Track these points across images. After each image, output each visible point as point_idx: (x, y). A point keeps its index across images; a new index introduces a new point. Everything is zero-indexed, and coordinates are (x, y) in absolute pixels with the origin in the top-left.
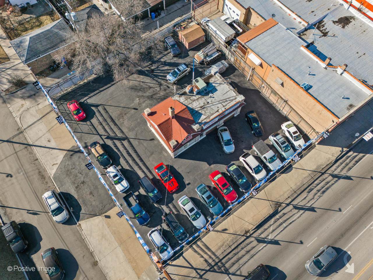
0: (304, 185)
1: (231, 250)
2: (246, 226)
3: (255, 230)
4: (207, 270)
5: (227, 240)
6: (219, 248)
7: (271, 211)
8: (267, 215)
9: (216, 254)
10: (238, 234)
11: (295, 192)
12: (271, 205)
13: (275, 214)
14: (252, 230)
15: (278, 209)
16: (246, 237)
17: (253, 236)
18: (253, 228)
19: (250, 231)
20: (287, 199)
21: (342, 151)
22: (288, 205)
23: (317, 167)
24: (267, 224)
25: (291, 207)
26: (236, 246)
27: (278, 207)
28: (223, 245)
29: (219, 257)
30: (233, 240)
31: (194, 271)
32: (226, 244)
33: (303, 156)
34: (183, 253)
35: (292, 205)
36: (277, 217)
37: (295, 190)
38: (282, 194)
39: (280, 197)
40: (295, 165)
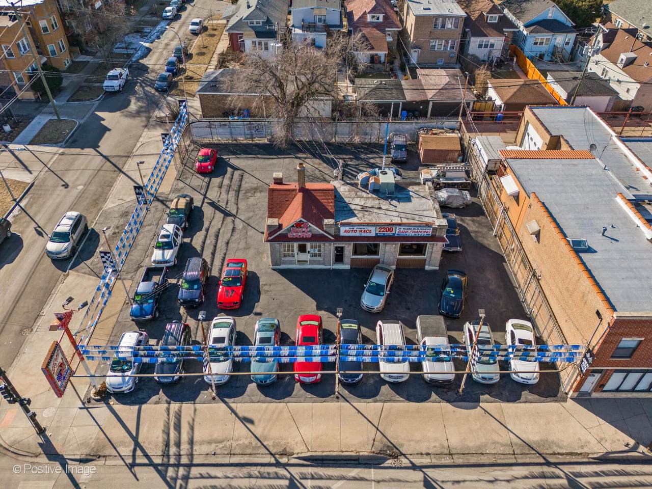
0: (483, 454)
1: (228, 463)
2: (293, 443)
3: (309, 463)
4: (153, 462)
5: (237, 440)
6: (209, 443)
7: (365, 452)
8: (352, 451)
9: (195, 448)
10: (265, 443)
11: (451, 454)
12: (374, 440)
13: (370, 464)
14: (298, 456)
15: (389, 459)
16: (275, 462)
17: (289, 470)
18: (303, 455)
20: (422, 454)
21: (634, 449)
22: (414, 467)
23: (541, 440)
24: (337, 469)
25: (418, 475)
26: (243, 462)
27: (390, 455)
28: (220, 442)
29: (195, 457)
30: (247, 447)
31: (132, 447)
32: (228, 444)
33: (521, 401)
34: (145, 402)
35: (424, 473)
36: (372, 473)
37: (453, 452)
38: (418, 439)
39: (409, 441)
40: (489, 404)
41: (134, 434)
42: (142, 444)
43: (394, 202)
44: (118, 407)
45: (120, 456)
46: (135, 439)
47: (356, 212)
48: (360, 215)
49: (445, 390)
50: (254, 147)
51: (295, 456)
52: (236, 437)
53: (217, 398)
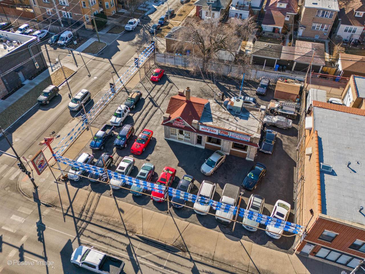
0: (230, 266)
1: (105, 227)
2: (138, 227)
3: (141, 240)
4: (74, 216)
5: (113, 218)
6: (101, 215)
7: (169, 244)
8: (163, 241)
9: (94, 215)
10: (125, 224)
11: (213, 260)
12: (177, 240)
13: (170, 251)
15: (180, 251)
16: (126, 234)
17: (131, 240)
18: (140, 235)
20: (198, 255)
22: (191, 260)
25: (191, 265)
26: (112, 229)
27: (181, 249)
28: (106, 216)
29: (92, 219)
30: (116, 222)
31: (69, 206)
32: (109, 218)
33: (265, 245)
34: (81, 188)
35: (195, 265)
36: (168, 256)
37: (215, 259)
38: (199, 246)
39: (194, 246)
40: (246, 242)
41: (71, 201)
42: (73, 206)
43: (238, 118)
44: (70, 186)
45: (62, 208)
46: (71, 203)
47: (213, 119)
48: (215, 121)
49: (225, 226)
50: (185, 72)
51: (136, 234)
52: (113, 216)
53: (112, 195)
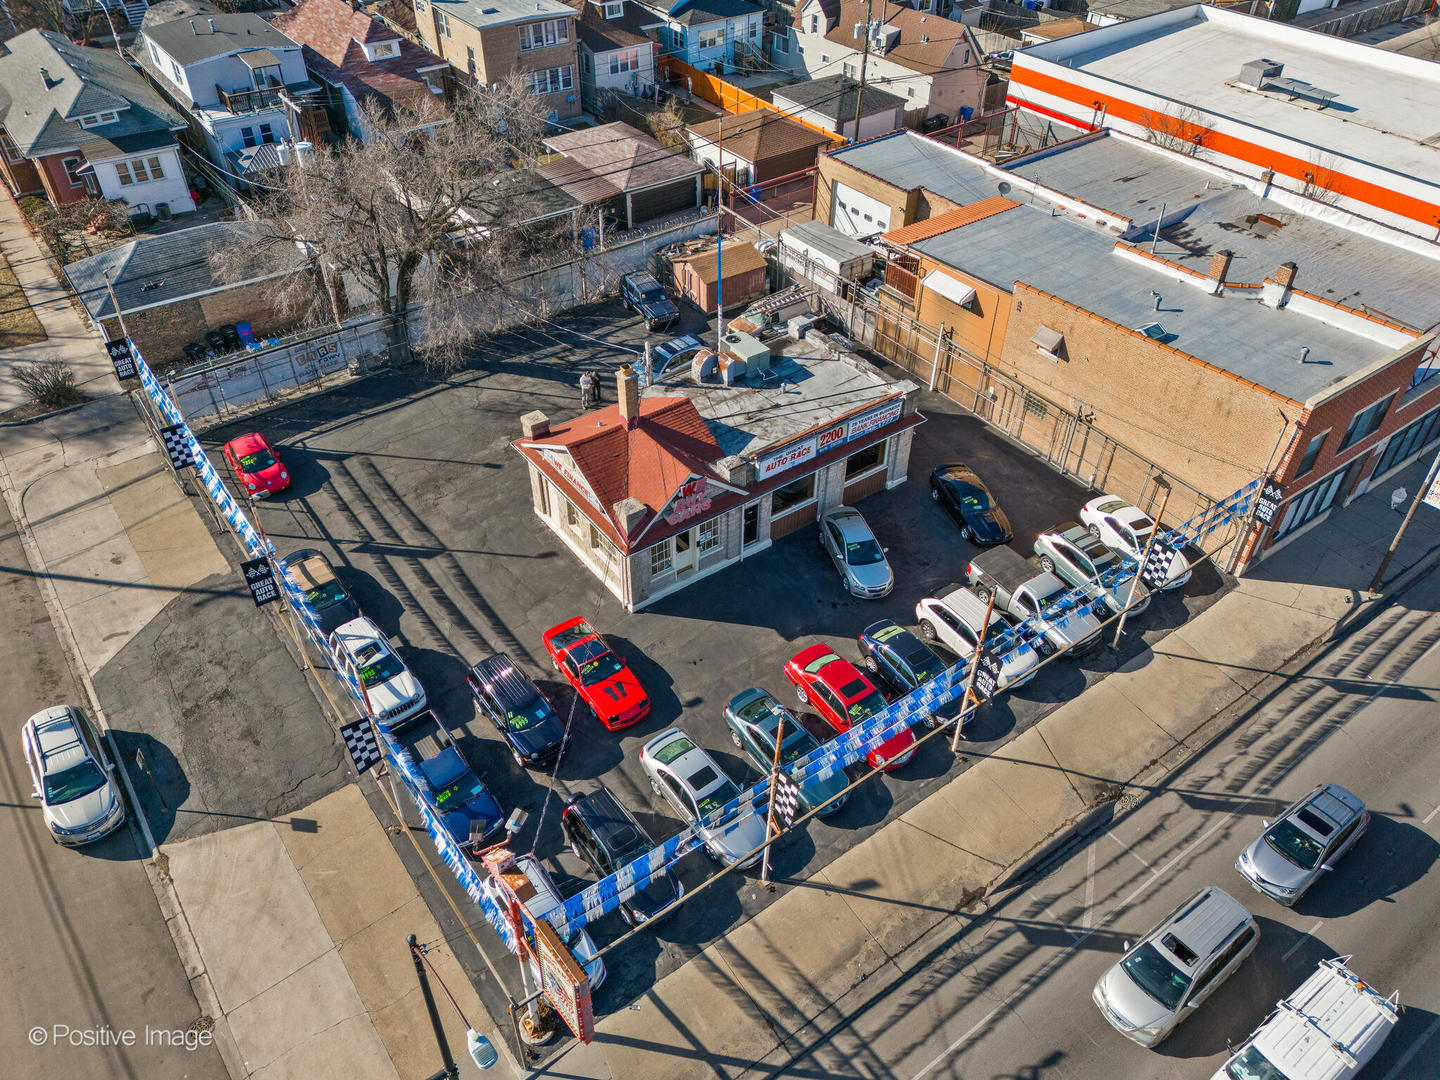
0: (1214, 717)
1: (900, 974)
2: (967, 873)
4: (774, 1067)
5: (878, 930)
6: (838, 965)
7: (1081, 812)
8: (1063, 825)
9: (824, 990)
10: (927, 903)
11: (1181, 743)
12: (1074, 788)
13: (1099, 828)
14: (995, 886)
15: (1114, 803)
16: (969, 921)
17: (1003, 917)
18: (1001, 880)
19: (988, 891)
20: (1146, 767)
21: (1358, 602)
22: (1155, 792)
23: (1259, 654)
24: (1066, 865)
25: (1169, 802)
26: (922, 956)
27: (1111, 798)
28: (855, 951)
29: (838, 1005)
30: (904, 928)
31: (711, 1072)
32: (870, 945)
33: (1191, 615)
35: (1176, 791)
36: (1115, 839)
37: (1180, 737)
38: (1123, 749)
39: (1115, 759)
40: (1166, 643)
41: (691, 1047)
42: (724, 1053)
43: (787, 387)
46: (700, 1053)
47: (746, 429)
48: (757, 431)
49: (1093, 656)
52: (873, 927)
53: (776, 885)
